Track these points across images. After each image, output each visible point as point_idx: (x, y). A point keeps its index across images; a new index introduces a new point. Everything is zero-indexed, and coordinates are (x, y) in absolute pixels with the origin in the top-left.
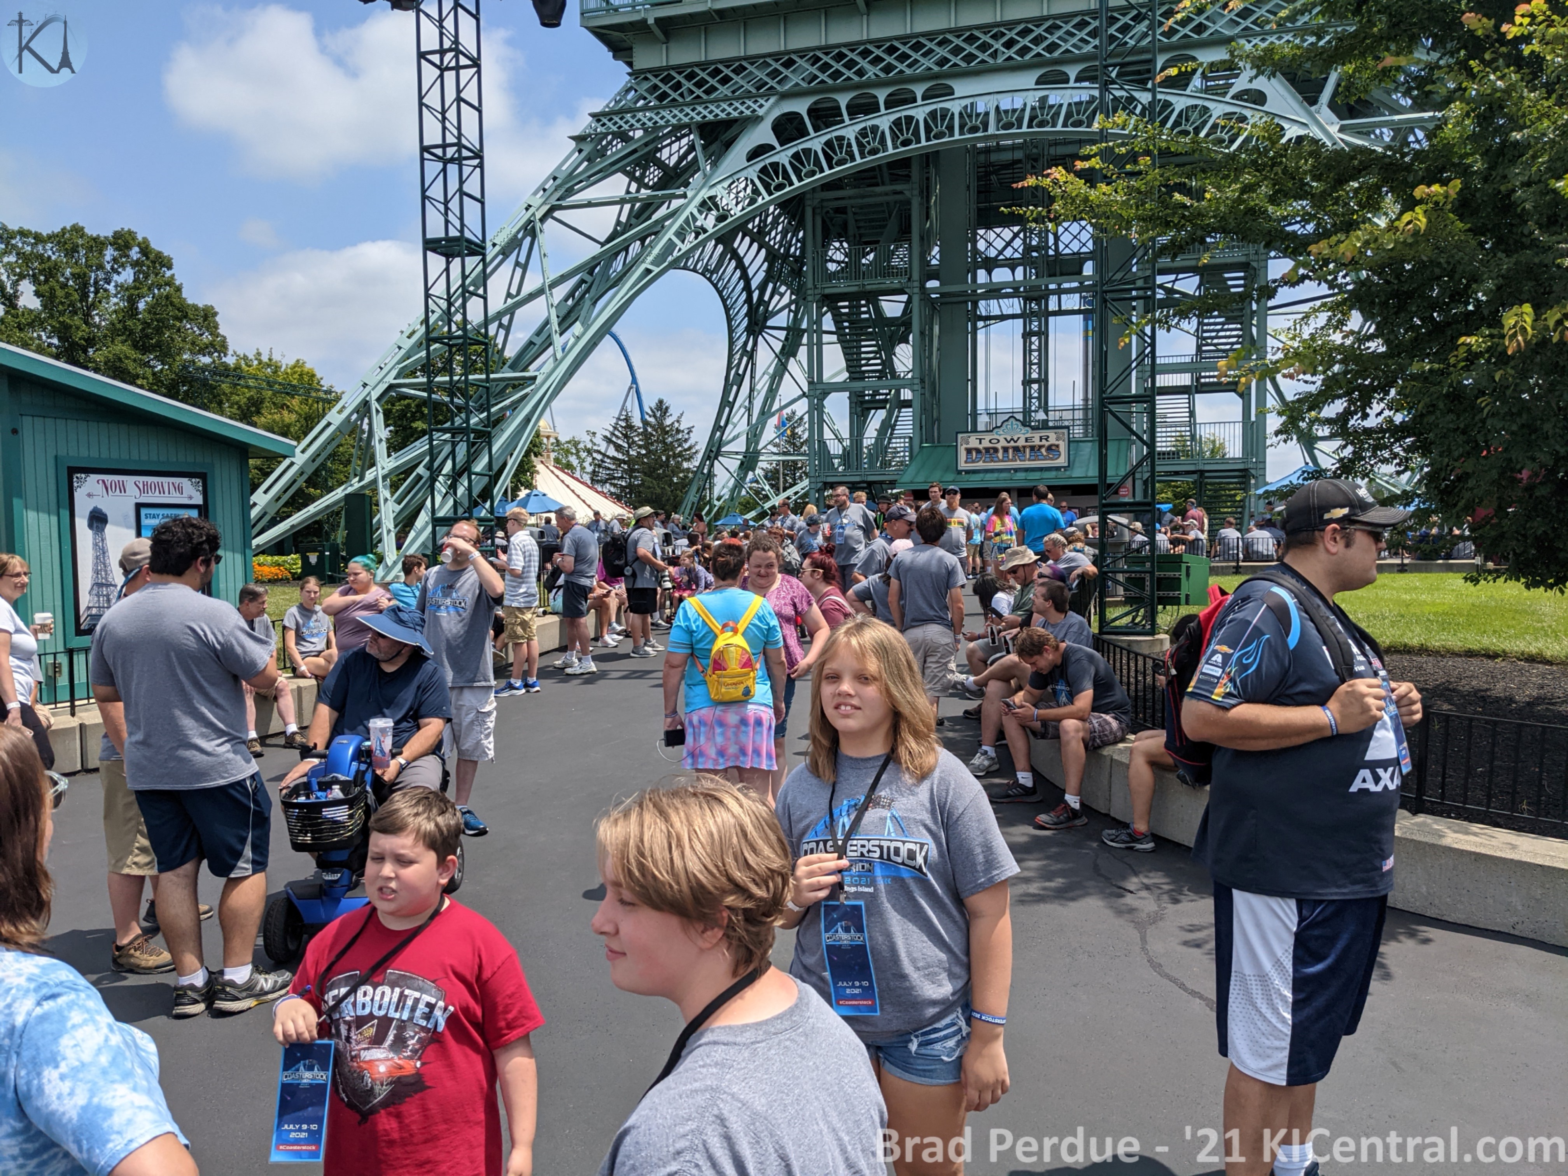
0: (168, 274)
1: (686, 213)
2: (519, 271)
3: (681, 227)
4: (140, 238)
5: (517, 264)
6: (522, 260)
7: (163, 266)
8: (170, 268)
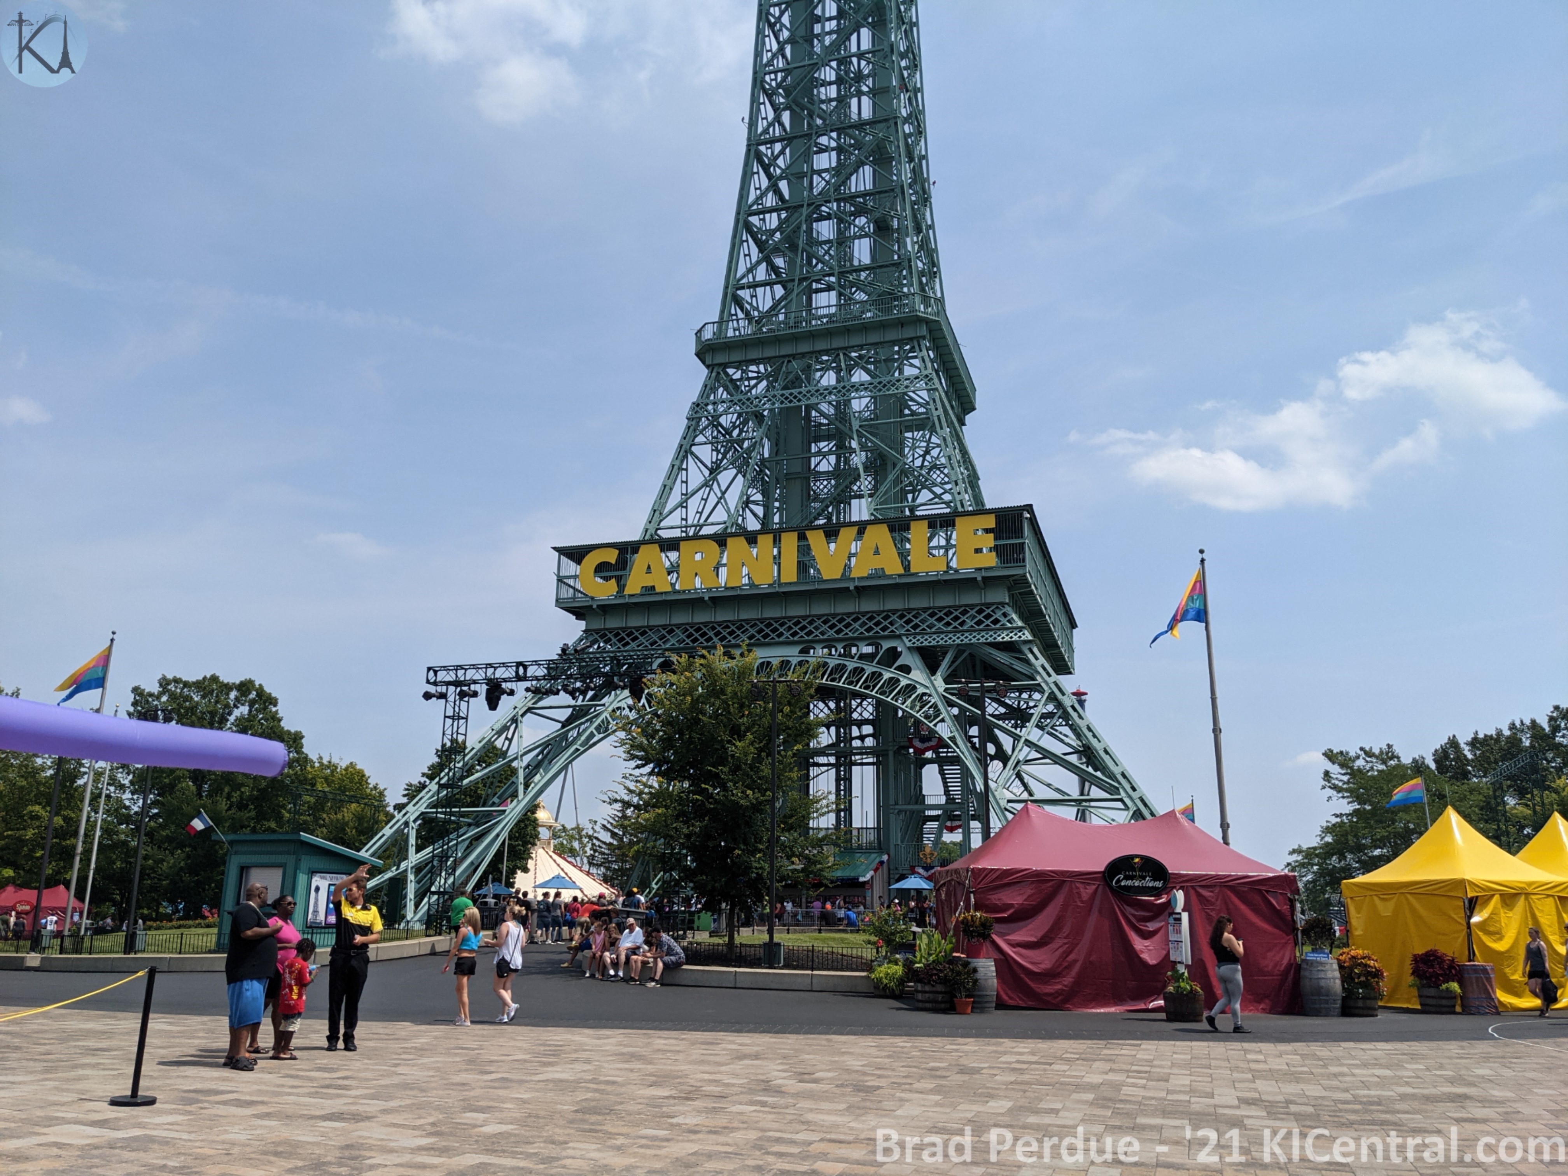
0: (274, 709)
1: (603, 717)
2: (507, 742)
3: (599, 725)
4: (257, 684)
5: (506, 738)
6: (510, 736)
7: (271, 703)
8: (275, 706)
